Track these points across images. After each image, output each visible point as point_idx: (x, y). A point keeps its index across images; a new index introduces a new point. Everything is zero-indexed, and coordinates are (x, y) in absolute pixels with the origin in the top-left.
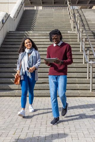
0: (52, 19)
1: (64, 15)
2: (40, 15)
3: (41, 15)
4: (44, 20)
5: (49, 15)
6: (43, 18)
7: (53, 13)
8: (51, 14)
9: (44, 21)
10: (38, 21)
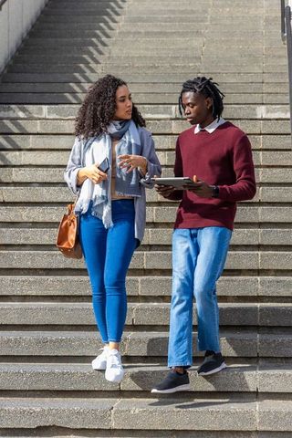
0: (197, 42)
1: (267, 20)
2: (134, 21)
3: (140, 20)
4: (147, 49)
5: (182, 20)
6: (147, 34)
7: (205, 12)
8: (193, 12)
9: (149, 54)
10: (115, 51)
